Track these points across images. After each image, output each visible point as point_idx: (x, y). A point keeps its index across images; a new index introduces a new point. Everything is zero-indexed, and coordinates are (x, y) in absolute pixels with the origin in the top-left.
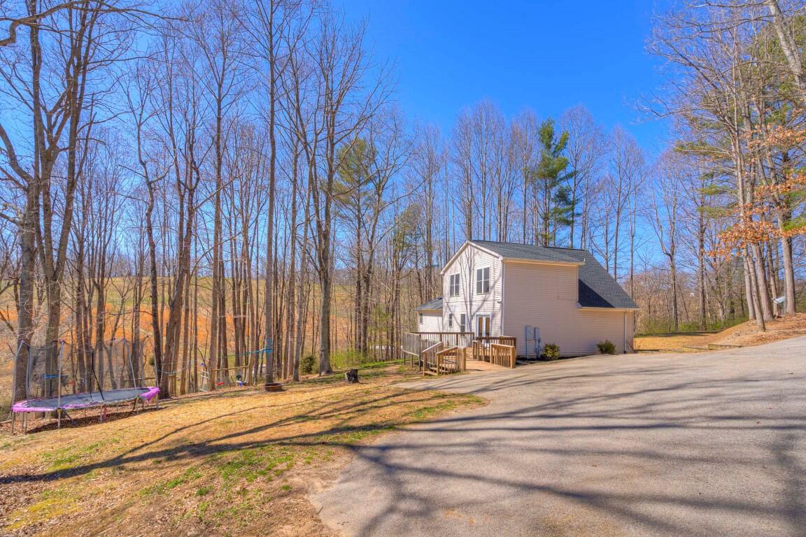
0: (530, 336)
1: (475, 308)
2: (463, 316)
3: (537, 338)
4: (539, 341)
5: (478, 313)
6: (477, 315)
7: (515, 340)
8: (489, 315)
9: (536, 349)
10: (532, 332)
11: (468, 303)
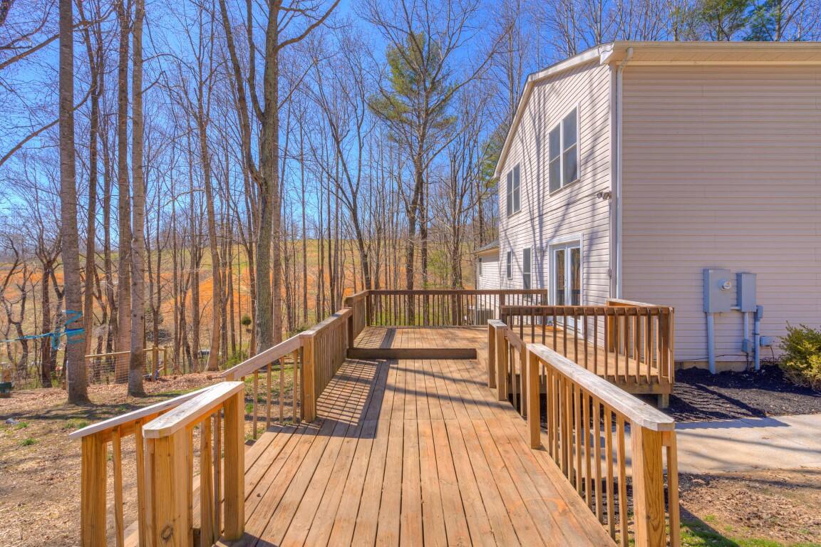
0: (722, 300)
1: (549, 229)
2: (527, 252)
3: (747, 306)
4: (756, 316)
5: (555, 241)
6: (554, 247)
7: (664, 316)
8: (578, 243)
9: (744, 343)
10: (730, 285)
11: (537, 222)
